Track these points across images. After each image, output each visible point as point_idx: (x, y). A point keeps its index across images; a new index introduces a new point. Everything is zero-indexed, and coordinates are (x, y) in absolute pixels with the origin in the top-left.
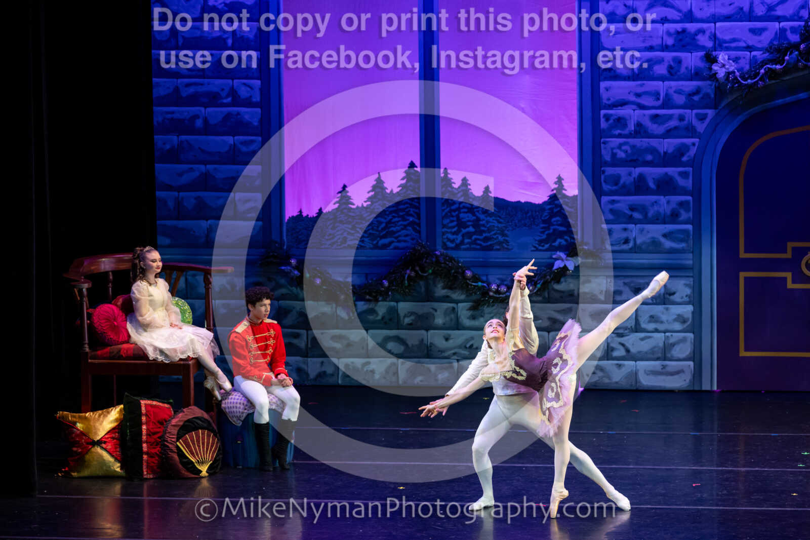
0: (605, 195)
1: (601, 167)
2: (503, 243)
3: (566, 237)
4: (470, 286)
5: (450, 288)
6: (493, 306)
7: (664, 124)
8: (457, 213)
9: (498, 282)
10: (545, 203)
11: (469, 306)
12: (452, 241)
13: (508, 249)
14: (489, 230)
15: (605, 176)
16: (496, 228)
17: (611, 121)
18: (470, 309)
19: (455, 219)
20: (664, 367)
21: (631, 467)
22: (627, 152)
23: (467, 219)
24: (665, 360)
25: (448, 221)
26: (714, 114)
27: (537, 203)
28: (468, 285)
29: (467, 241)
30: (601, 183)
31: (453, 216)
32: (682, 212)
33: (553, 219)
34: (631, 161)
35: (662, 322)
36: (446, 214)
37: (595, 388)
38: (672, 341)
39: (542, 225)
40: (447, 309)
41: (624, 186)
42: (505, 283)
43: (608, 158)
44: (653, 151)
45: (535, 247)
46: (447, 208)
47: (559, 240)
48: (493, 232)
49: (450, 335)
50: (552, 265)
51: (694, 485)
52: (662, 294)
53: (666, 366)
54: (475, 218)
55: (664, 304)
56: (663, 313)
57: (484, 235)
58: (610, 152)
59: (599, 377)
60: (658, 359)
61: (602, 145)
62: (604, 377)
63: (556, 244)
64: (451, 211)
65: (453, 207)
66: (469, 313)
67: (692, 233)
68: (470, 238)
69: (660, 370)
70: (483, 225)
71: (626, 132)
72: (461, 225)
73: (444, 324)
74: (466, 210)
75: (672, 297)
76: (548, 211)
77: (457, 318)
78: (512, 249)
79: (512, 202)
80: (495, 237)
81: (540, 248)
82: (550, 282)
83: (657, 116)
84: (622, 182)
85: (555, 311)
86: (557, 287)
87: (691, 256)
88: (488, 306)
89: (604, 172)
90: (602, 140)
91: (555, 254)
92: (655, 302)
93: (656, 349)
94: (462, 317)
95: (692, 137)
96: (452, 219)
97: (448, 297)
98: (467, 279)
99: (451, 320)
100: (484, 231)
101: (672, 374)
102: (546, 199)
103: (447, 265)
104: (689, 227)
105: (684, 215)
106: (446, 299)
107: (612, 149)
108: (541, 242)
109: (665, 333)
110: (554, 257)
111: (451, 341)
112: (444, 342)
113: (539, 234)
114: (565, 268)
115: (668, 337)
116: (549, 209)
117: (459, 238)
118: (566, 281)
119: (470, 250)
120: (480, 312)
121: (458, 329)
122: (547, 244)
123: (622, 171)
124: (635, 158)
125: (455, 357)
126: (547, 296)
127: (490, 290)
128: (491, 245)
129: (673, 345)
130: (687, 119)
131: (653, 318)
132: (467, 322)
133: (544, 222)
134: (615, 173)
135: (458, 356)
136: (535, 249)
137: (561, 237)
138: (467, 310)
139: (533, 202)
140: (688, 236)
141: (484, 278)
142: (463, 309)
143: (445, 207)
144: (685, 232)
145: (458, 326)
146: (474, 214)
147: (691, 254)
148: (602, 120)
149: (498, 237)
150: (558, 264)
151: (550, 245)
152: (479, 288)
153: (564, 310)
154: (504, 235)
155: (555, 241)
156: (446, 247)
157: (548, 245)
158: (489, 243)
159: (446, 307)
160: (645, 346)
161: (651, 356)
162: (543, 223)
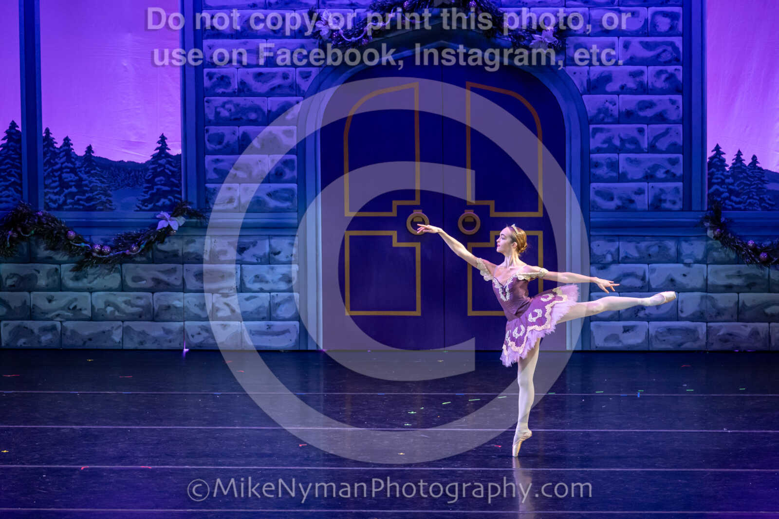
0: (208, 155)
1: (205, 126)
2: (106, 203)
3: (169, 197)
4: (73, 247)
5: (53, 249)
6: (97, 266)
7: (267, 82)
8: (59, 173)
9: (101, 242)
10: (148, 162)
11: (72, 267)
12: (55, 202)
13: (112, 210)
14: (92, 191)
15: (209, 136)
16: (98, 189)
17: (215, 80)
18: (73, 270)
19: (57, 179)
20: (269, 327)
21: (237, 428)
22: (230, 110)
23: (70, 179)
24: (270, 320)
25: (50, 181)
26: (318, 72)
27: (140, 162)
28: (71, 245)
29: (69, 201)
30: (205, 143)
31: (55, 177)
32: (287, 171)
33: (157, 179)
34: (236, 119)
35: (267, 282)
36: (48, 174)
37: (199, 348)
38: (277, 300)
39: (145, 185)
40: (50, 270)
41: (228, 145)
42: (109, 243)
43: (211, 116)
44: (257, 109)
45: (138, 207)
46: (49, 168)
47: (163, 200)
48: (96, 193)
49: (53, 297)
50: (156, 225)
51: (300, 445)
52: (267, 254)
53: (272, 325)
54: (77, 178)
55: (270, 264)
56: (268, 273)
57: (87, 195)
58: (214, 111)
59: (204, 338)
60: (263, 319)
61: (206, 104)
62: (209, 337)
63: (160, 204)
64: (53, 171)
65: (55, 168)
66: (72, 274)
67: (296, 192)
68: (73, 199)
69: (266, 331)
70: (86, 186)
71: (230, 90)
72: (64, 185)
73: (47, 285)
74: (68, 170)
75: (277, 257)
76: (150, 171)
77: (60, 280)
78: (115, 209)
79: (115, 162)
80: (98, 197)
81: (144, 208)
82: (154, 242)
83: (260, 74)
84: (225, 141)
85: (159, 271)
86: (161, 247)
87: (295, 215)
88: (91, 267)
89: (207, 131)
90: (206, 99)
91: (159, 214)
92: (259, 261)
93: (261, 309)
94: (65, 278)
95: (296, 96)
96: (54, 179)
97: (51, 258)
98: (69, 240)
99: (54, 281)
100: (86, 192)
101: (278, 334)
102: (150, 158)
103: (50, 225)
104: (294, 186)
105: (289, 174)
106: (48, 260)
107: (216, 108)
108: (144, 202)
109: (270, 293)
110: (158, 217)
111: (54, 303)
112: (47, 303)
113: (143, 194)
114: (169, 228)
115: (273, 296)
116: (153, 169)
117: (62, 198)
118: (170, 241)
119: (72, 211)
120: (84, 273)
121: (61, 291)
122: (150, 203)
123: (225, 130)
124: (238, 116)
125: (59, 319)
126: (151, 256)
127: (93, 251)
128: (94, 205)
129: (278, 304)
130: (291, 77)
131: (258, 277)
132: (71, 284)
133: (148, 181)
134: (219, 132)
135: (61, 318)
136: (138, 209)
137: (165, 197)
138: (71, 271)
139: (136, 161)
140: (293, 195)
141: (87, 239)
142: (66, 270)
143: (47, 168)
144: (291, 190)
145: (61, 287)
146: (76, 174)
147: (296, 213)
148: (206, 78)
149: (100, 197)
150: (162, 224)
151: (154, 205)
152: (82, 249)
153: (168, 270)
154: (106, 195)
155: (158, 201)
156: (49, 208)
157: (152, 205)
158: (93, 203)
159: (49, 268)
160: (251, 306)
161: (256, 316)
162: (147, 183)
